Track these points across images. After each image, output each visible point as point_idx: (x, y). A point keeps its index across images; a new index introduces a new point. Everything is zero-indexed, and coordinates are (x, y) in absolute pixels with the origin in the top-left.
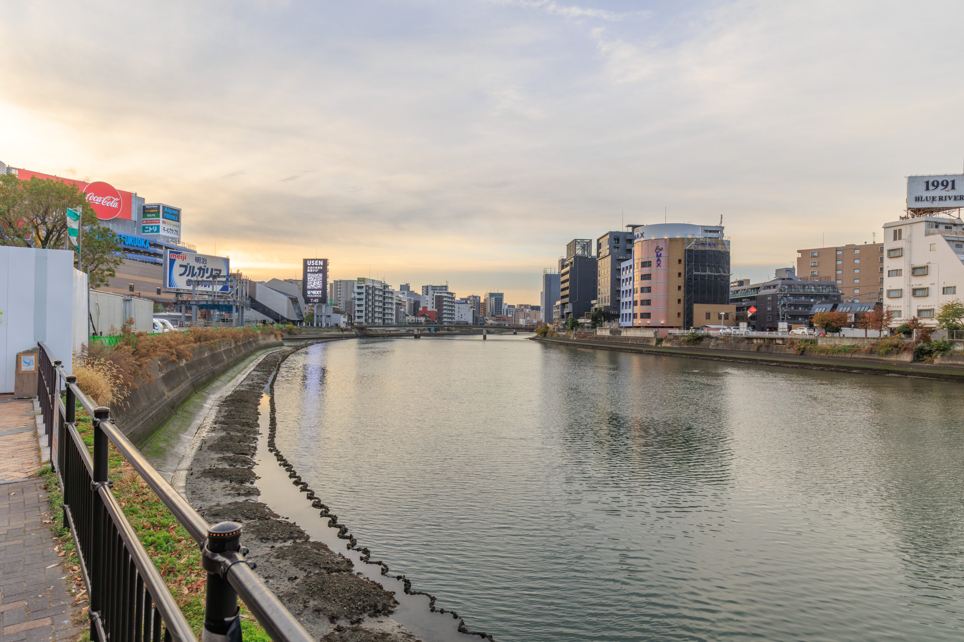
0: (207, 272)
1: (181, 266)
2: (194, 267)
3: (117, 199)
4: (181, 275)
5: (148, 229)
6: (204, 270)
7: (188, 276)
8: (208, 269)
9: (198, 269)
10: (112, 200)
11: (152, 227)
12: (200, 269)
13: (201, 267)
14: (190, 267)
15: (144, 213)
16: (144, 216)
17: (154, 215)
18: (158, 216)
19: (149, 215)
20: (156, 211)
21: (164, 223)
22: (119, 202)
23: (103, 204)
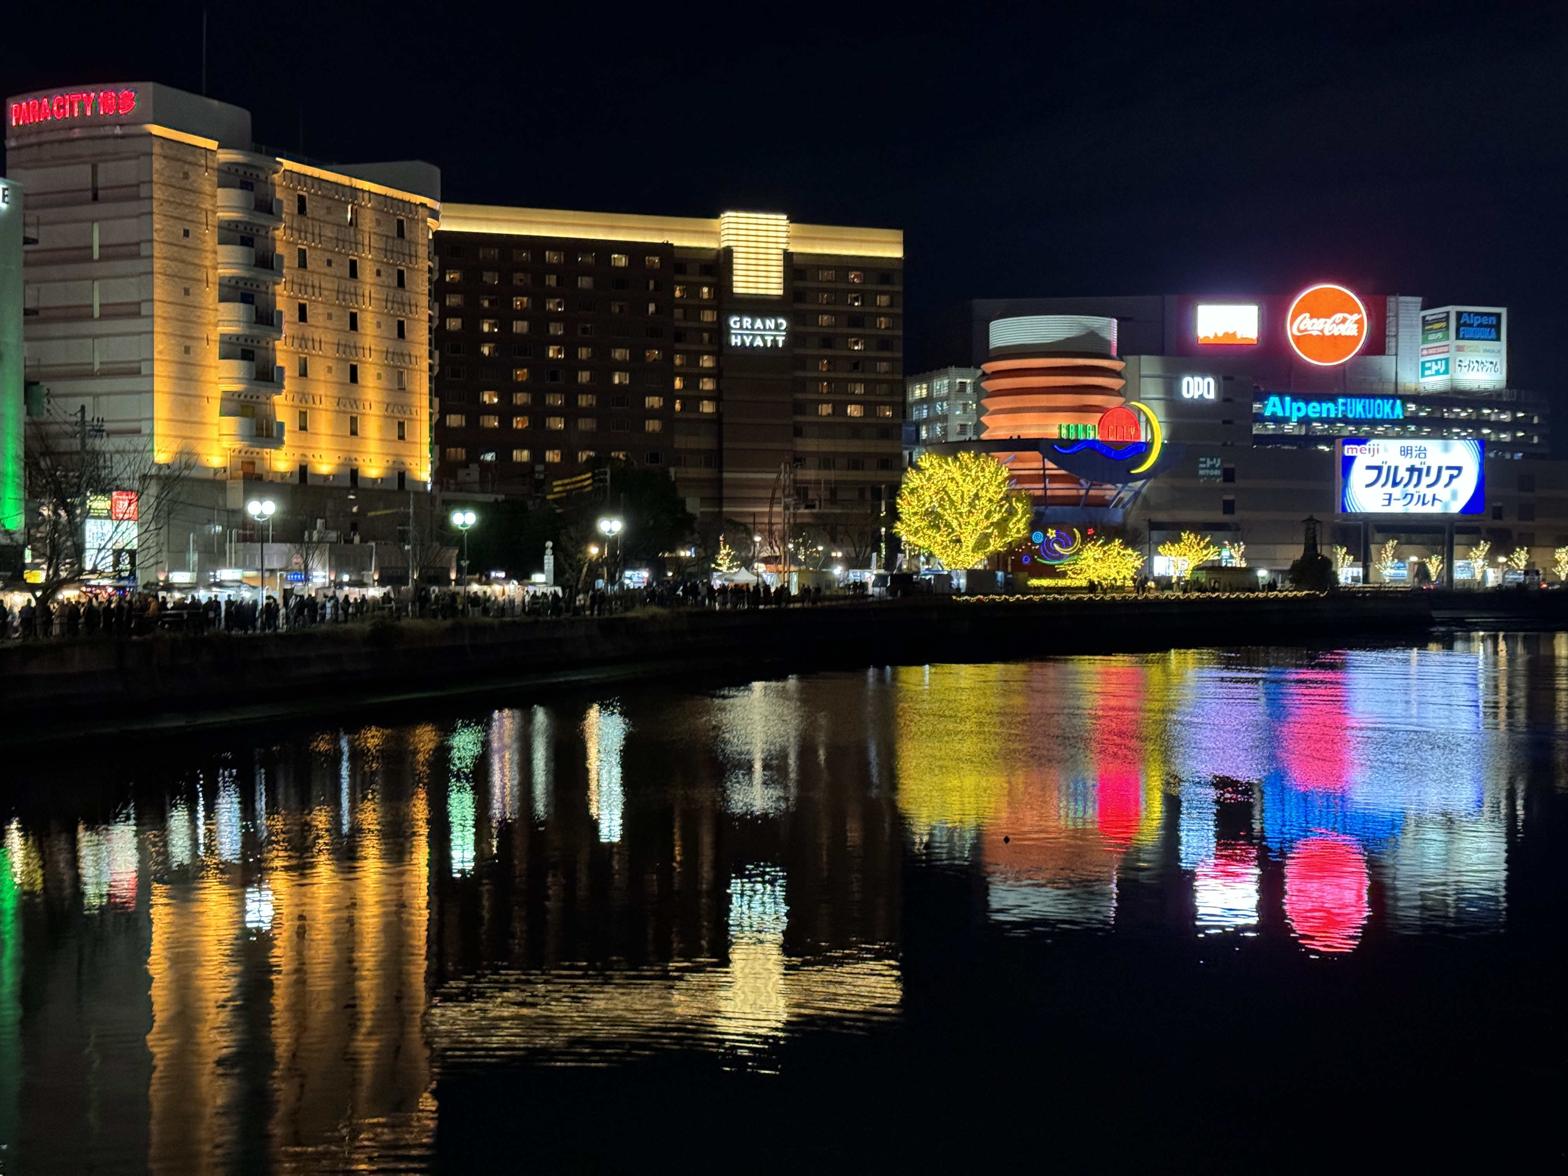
0: (1428, 474)
1: (1369, 468)
2: (1396, 468)
3: (1356, 317)
4: (1368, 486)
5: (1430, 368)
6: (1420, 471)
7: (1383, 485)
8: (1429, 468)
9: (1408, 470)
10: (1344, 321)
11: (1436, 361)
12: (1412, 470)
13: (1413, 466)
14: (1389, 468)
15: (1424, 331)
16: (1425, 341)
17: (1440, 335)
18: (1448, 339)
19: (1431, 337)
20: (1444, 324)
21: (1460, 349)
22: (1359, 322)
23: (1327, 333)
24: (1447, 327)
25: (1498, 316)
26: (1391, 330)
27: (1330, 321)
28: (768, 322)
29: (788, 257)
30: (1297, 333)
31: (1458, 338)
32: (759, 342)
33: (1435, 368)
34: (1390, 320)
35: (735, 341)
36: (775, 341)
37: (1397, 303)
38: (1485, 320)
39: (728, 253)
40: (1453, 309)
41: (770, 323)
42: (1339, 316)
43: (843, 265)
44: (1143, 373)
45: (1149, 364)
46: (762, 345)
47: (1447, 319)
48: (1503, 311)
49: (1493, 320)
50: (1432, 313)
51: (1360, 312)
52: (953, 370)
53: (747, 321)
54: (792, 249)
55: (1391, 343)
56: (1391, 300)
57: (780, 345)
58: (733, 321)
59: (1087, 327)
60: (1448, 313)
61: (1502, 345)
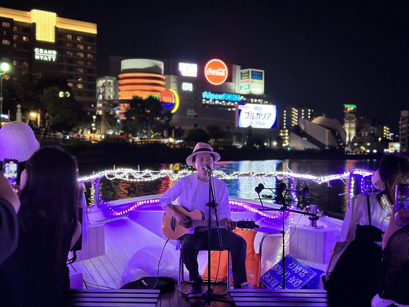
0: (262, 116)
1: (246, 113)
2: (253, 113)
3: (224, 70)
4: (245, 118)
5: (243, 87)
6: (260, 114)
7: (250, 119)
8: (262, 114)
9: (256, 114)
10: (221, 71)
11: (245, 85)
13: (258, 113)
14: (251, 113)
15: (241, 76)
16: (241, 79)
17: (246, 77)
18: (249, 78)
19: (244, 78)
20: (247, 74)
21: (252, 82)
22: (225, 72)
23: (216, 75)
24: (249, 75)
25: (262, 73)
26: (233, 75)
27: (217, 71)
28: (49, 51)
29: (57, 29)
30: (208, 74)
31: (252, 78)
32: (46, 59)
33: (245, 87)
34: (233, 72)
35: (37, 57)
36: (52, 59)
37: (235, 67)
38: (259, 74)
39: (34, 25)
40: (250, 70)
41: (50, 52)
42: (220, 70)
43: (75, 34)
44: (171, 81)
45: (173, 78)
46: (47, 59)
47: (249, 73)
48: (263, 71)
49: (260, 74)
50: (244, 71)
51: (225, 68)
52: (107, 77)
53: (41, 50)
54: (57, 26)
55: (233, 79)
56: (234, 66)
57: (54, 60)
58: (36, 50)
59: (155, 64)
60: (249, 71)
61: (263, 82)
